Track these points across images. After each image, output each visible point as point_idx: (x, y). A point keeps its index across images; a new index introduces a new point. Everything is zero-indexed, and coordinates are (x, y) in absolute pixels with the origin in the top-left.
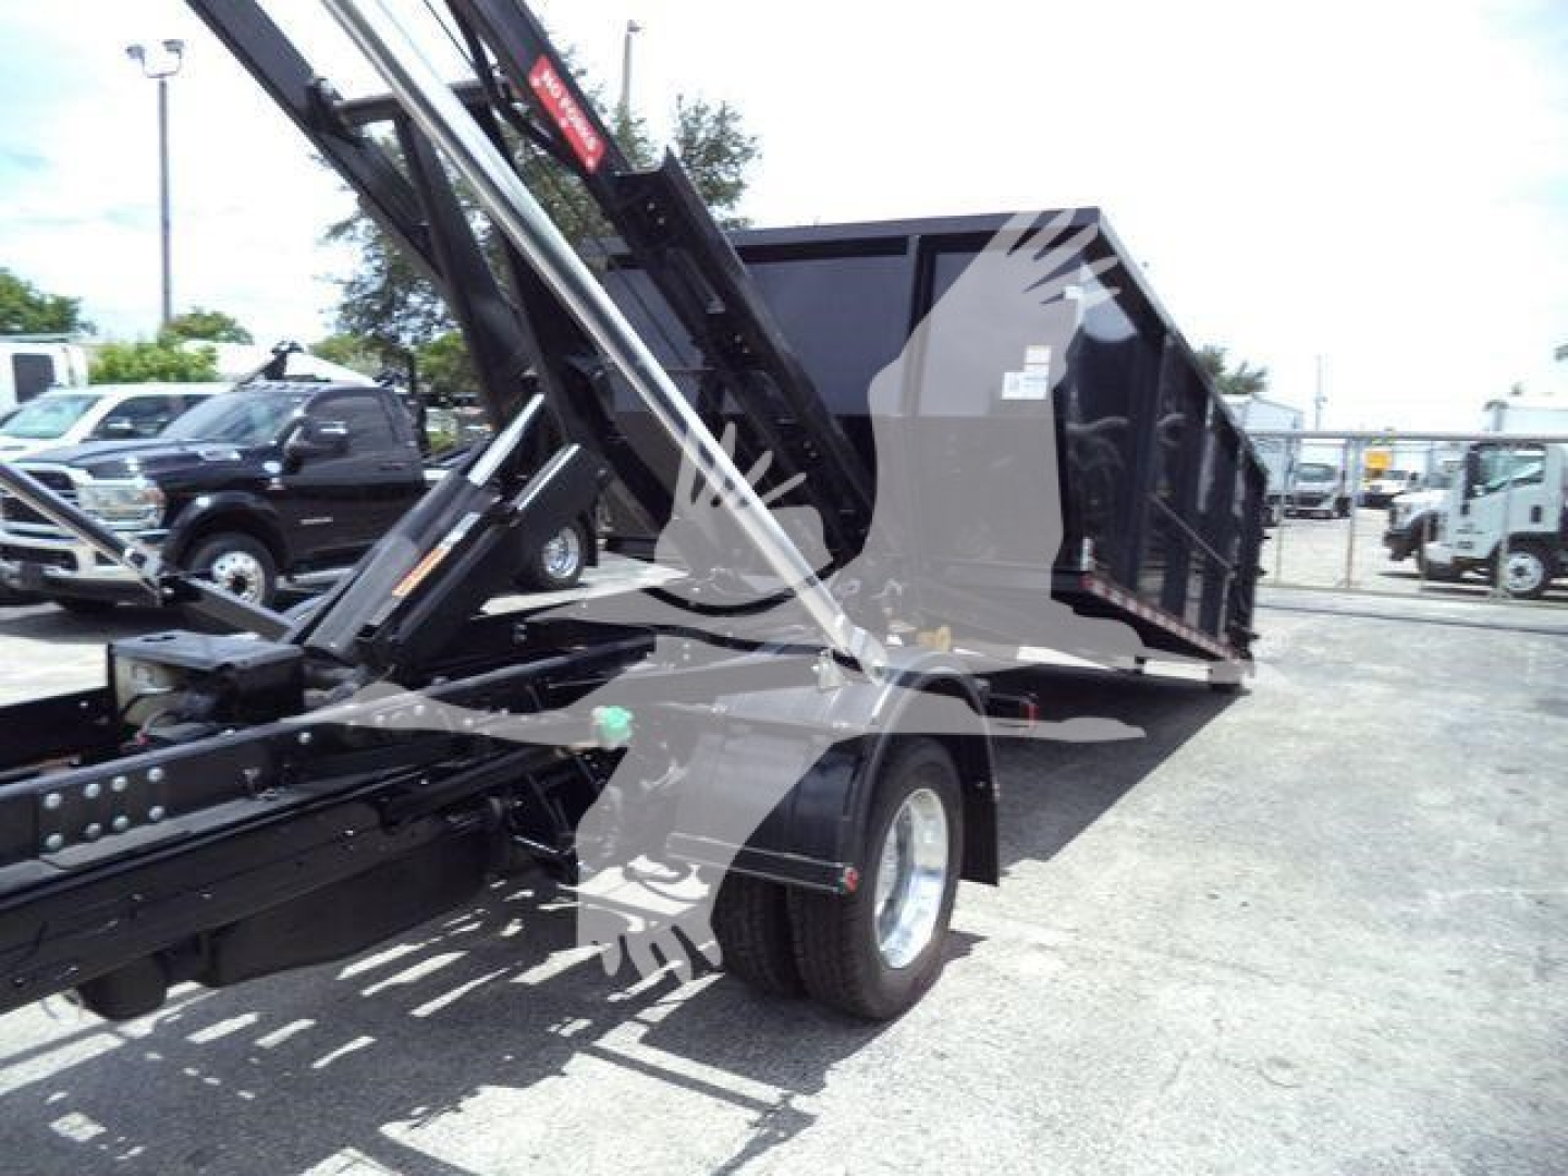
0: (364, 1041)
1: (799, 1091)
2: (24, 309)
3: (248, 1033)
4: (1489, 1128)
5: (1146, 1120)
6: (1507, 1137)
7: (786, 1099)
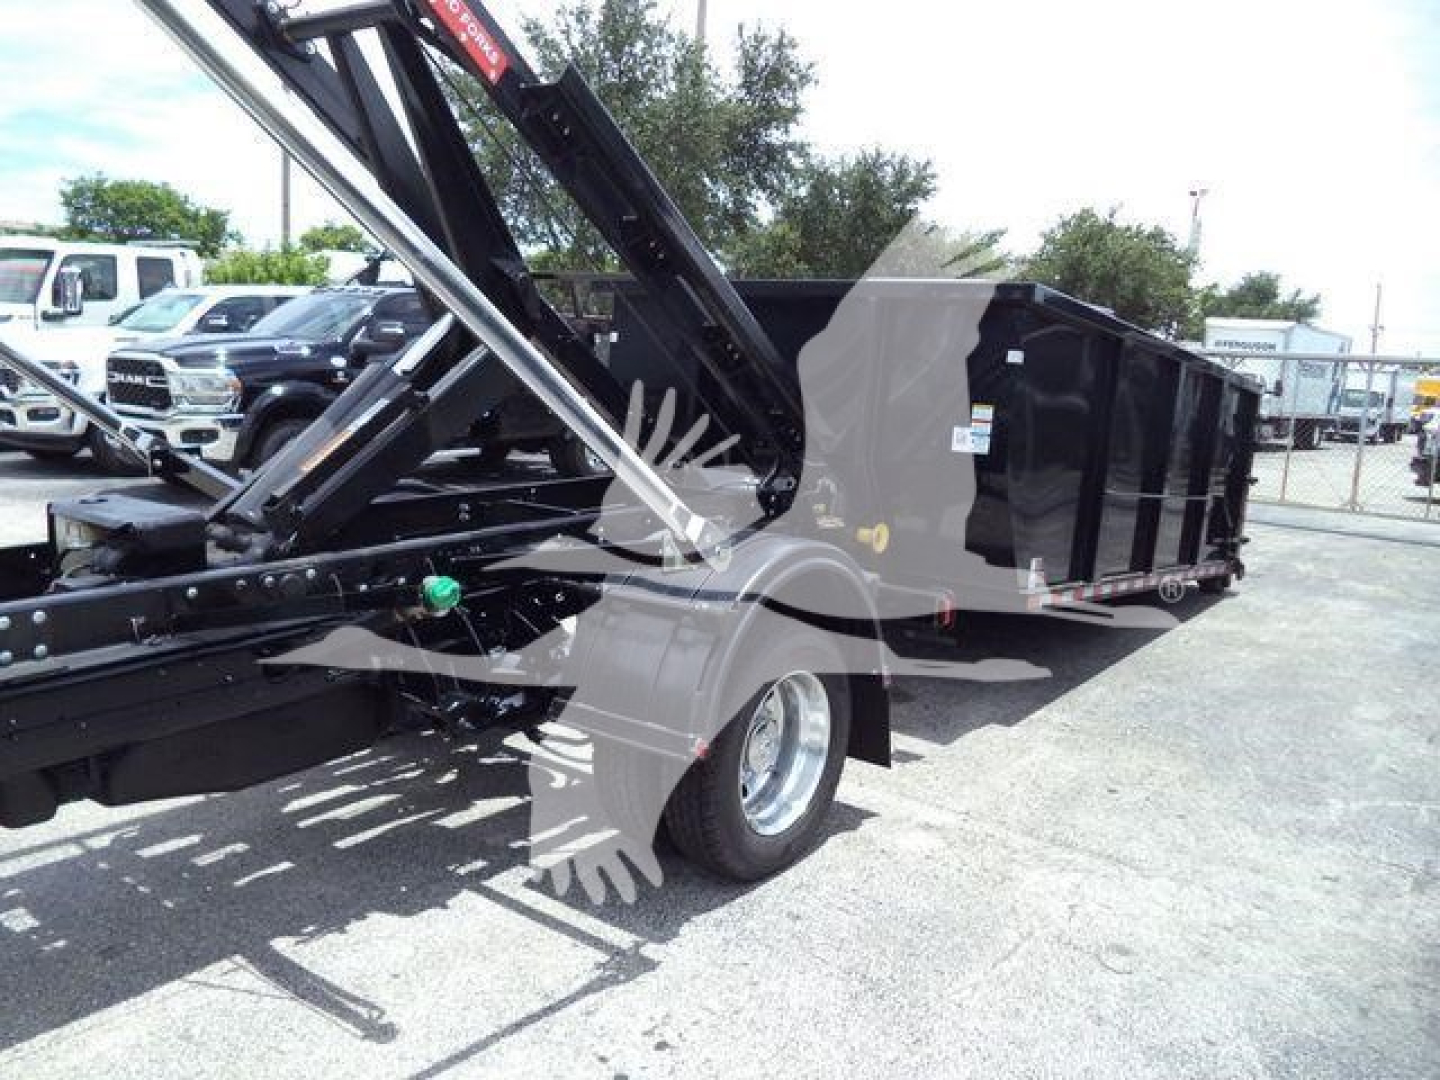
0: (285, 865)
1: (652, 939)
2: (180, 220)
3: (192, 850)
4: (1308, 1029)
5: (967, 992)
6: (1322, 1037)
7: (637, 945)
